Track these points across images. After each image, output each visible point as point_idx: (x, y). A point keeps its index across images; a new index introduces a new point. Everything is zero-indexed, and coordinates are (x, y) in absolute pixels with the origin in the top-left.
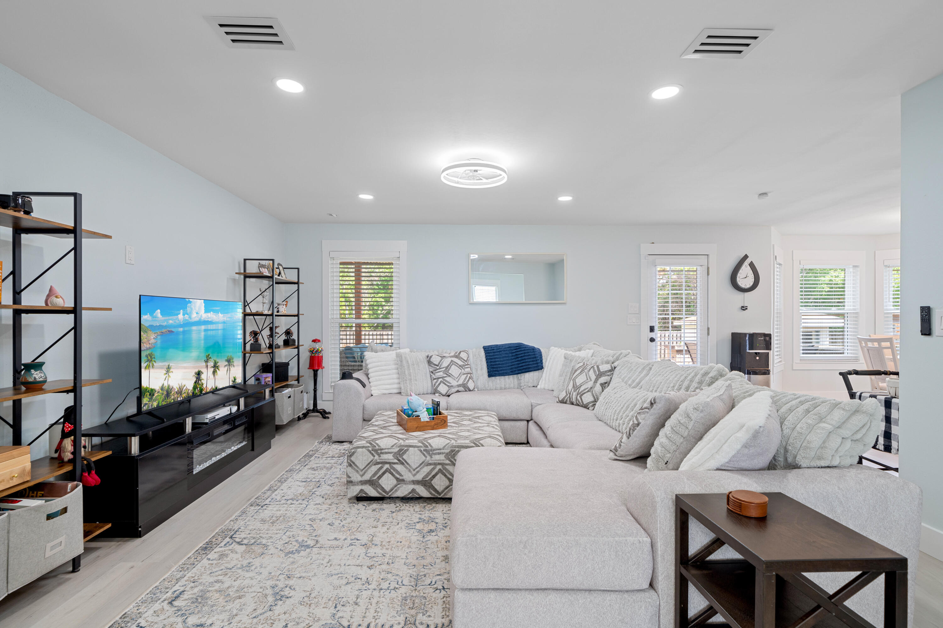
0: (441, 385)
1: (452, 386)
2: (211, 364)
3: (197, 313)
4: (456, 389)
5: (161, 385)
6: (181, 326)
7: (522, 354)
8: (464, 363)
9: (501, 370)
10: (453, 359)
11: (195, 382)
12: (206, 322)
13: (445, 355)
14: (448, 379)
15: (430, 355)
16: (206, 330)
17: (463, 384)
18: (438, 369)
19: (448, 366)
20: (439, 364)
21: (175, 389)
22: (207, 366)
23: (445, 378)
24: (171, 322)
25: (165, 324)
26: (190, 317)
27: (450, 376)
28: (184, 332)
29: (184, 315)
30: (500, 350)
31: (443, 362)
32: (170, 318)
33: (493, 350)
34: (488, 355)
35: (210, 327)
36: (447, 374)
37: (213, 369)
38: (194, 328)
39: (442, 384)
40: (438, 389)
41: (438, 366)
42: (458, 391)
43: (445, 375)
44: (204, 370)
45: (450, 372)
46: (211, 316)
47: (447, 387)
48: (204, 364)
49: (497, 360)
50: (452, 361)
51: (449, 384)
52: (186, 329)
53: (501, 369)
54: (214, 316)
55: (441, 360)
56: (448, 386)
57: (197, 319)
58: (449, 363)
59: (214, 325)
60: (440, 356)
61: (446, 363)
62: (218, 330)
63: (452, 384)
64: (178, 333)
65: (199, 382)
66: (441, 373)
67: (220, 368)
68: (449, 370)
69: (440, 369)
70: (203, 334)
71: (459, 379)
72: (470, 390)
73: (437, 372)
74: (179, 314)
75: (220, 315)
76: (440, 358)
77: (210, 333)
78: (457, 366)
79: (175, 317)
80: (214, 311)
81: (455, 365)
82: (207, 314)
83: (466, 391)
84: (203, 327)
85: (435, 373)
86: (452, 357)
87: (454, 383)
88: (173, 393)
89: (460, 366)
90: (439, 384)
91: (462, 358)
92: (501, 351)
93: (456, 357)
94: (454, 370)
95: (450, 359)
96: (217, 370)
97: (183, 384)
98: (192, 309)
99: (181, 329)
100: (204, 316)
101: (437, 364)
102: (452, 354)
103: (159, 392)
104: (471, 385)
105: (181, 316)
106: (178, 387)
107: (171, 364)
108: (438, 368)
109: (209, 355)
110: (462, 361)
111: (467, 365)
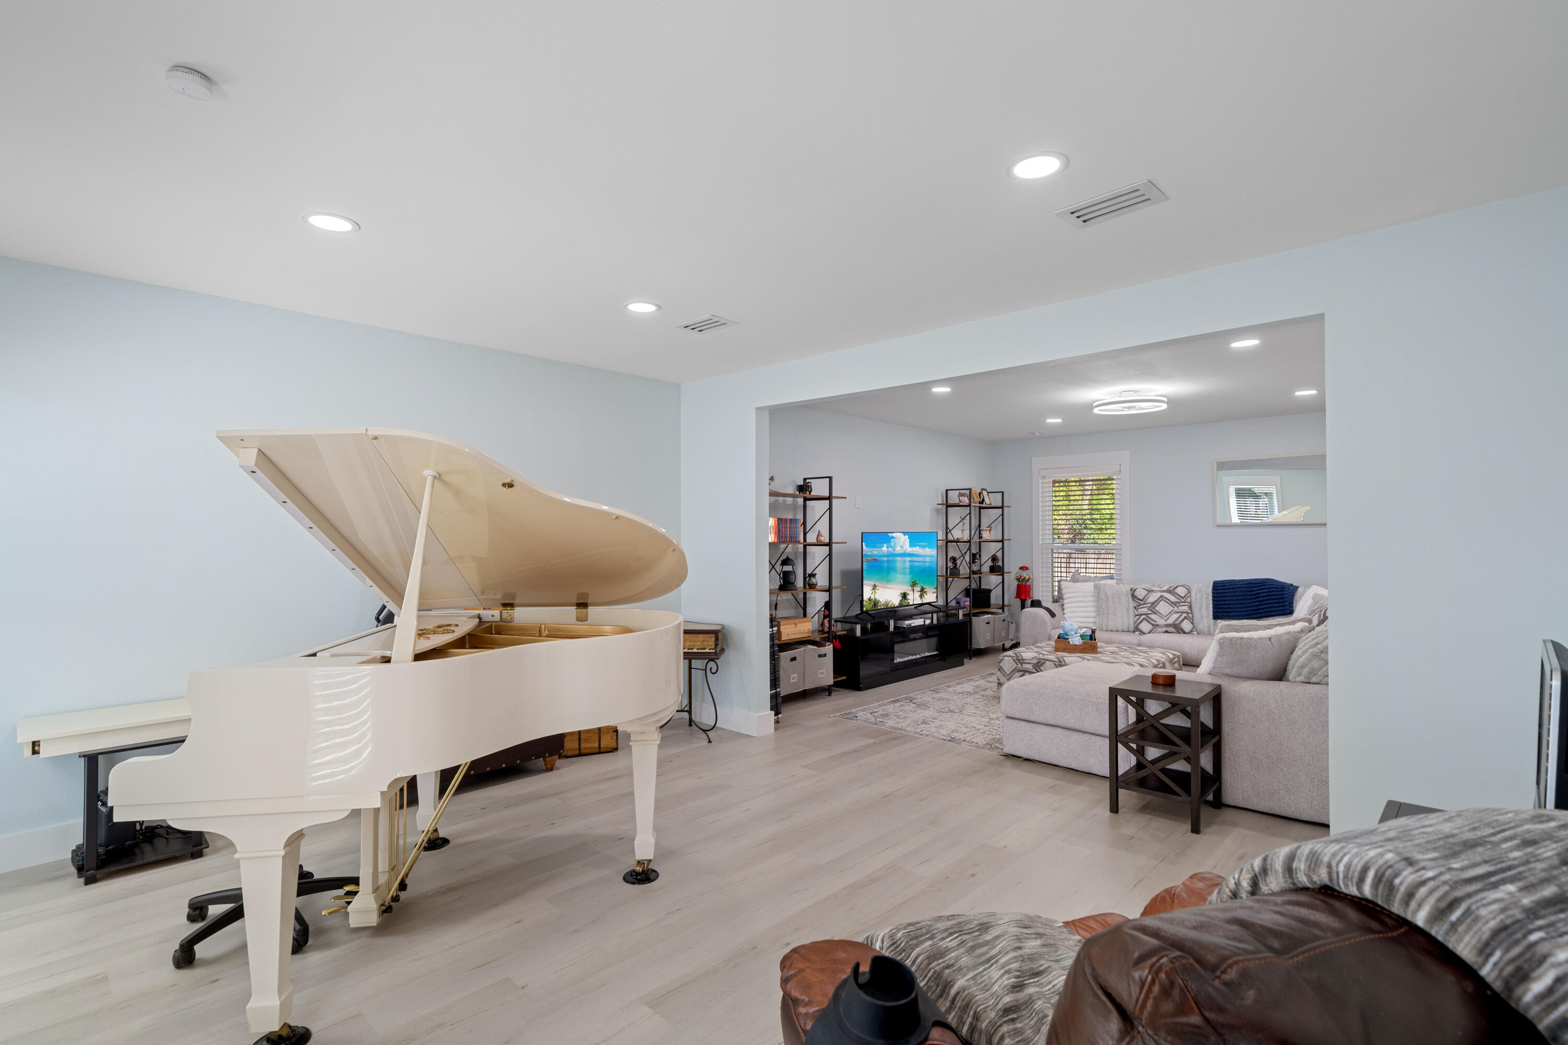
0: (1143, 623)
1: (1158, 625)
2: (918, 588)
3: (901, 547)
4: (1164, 629)
5: (868, 597)
6: (884, 556)
7: (1265, 592)
8: (1179, 599)
9: (1232, 612)
10: (1163, 594)
11: (901, 600)
12: (910, 555)
13: (1153, 589)
14: (1153, 616)
15: (1134, 589)
16: (910, 561)
17: (1173, 624)
18: (1141, 605)
19: (1155, 602)
20: (1144, 599)
21: (881, 602)
22: (913, 590)
23: (1149, 616)
24: (875, 552)
25: (870, 553)
26: (894, 550)
27: (1156, 613)
28: (888, 561)
29: (887, 547)
30: (1234, 586)
31: (1150, 596)
32: (874, 549)
33: (1225, 586)
34: (1216, 591)
35: (915, 559)
36: (1152, 611)
37: (920, 593)
38: (898, 559)
39: (1144, 621)
40: (1139, 627)
41: (1142, 600)
42: (1166, 632)
43: (1150, 612)
44: (910, 593)
45: (1156, 608)
46: (917, 550)
47: (1151, 626)
48: (911, 588)
49: (1227, 598)
50: (1161, 596)
51: (1153, 623)
52: (890, 559)
53: (1232, 610)
54: (921, 551)
55: (1147, 595)
56: (1152, 624)
57: (902, 552)
58: (1156, 598)
59: (920, 558)
60: (1147, 590)
61: (1152, 598)
62: (926, 562)
63: (1158, 623)
64: (882, 561)
65: (905, 601)
66: (1145, 610)
67: (928, 594)
68: (1155, 607)
69: (1144, 604)
70: (908, 565)
71: (1168, 618)
72: (1184, 633)
73: (1140, 608)
74: (883, 547)
75: (927, 549)
76: (1146, 592)
77: (915, 564)
78: (1167, 602)
79: (878, 549)
80: (920, 546)
81: (1165, 601)
82: (912, 548)
83: (1179, 633)
84: (908, 559)
85: (1138, 609)
86: (1164, 591)
87: (1161, 622)
88: (879, 604)
89: (1172, 603)
90: (1141, 622)
91: (1177, 594)
92: (1235, 588)
93: (1169, 591)
94: (1163, 608)
95: (1159, 594)
96: (925, 594)
97: (889, 600)
98: (896, 543)
99: (886, 559)
100: (909, 550)
101: (1142, 599)
102: (1165, 588)
103: (867, 602)
104: (1186, 626)
105: (884, 549)
106: (885, 601)
107: (876, 584)
108: (1142, 603)
109: (915, 582)
110: (1176, 597)
111: (1183, 602)
